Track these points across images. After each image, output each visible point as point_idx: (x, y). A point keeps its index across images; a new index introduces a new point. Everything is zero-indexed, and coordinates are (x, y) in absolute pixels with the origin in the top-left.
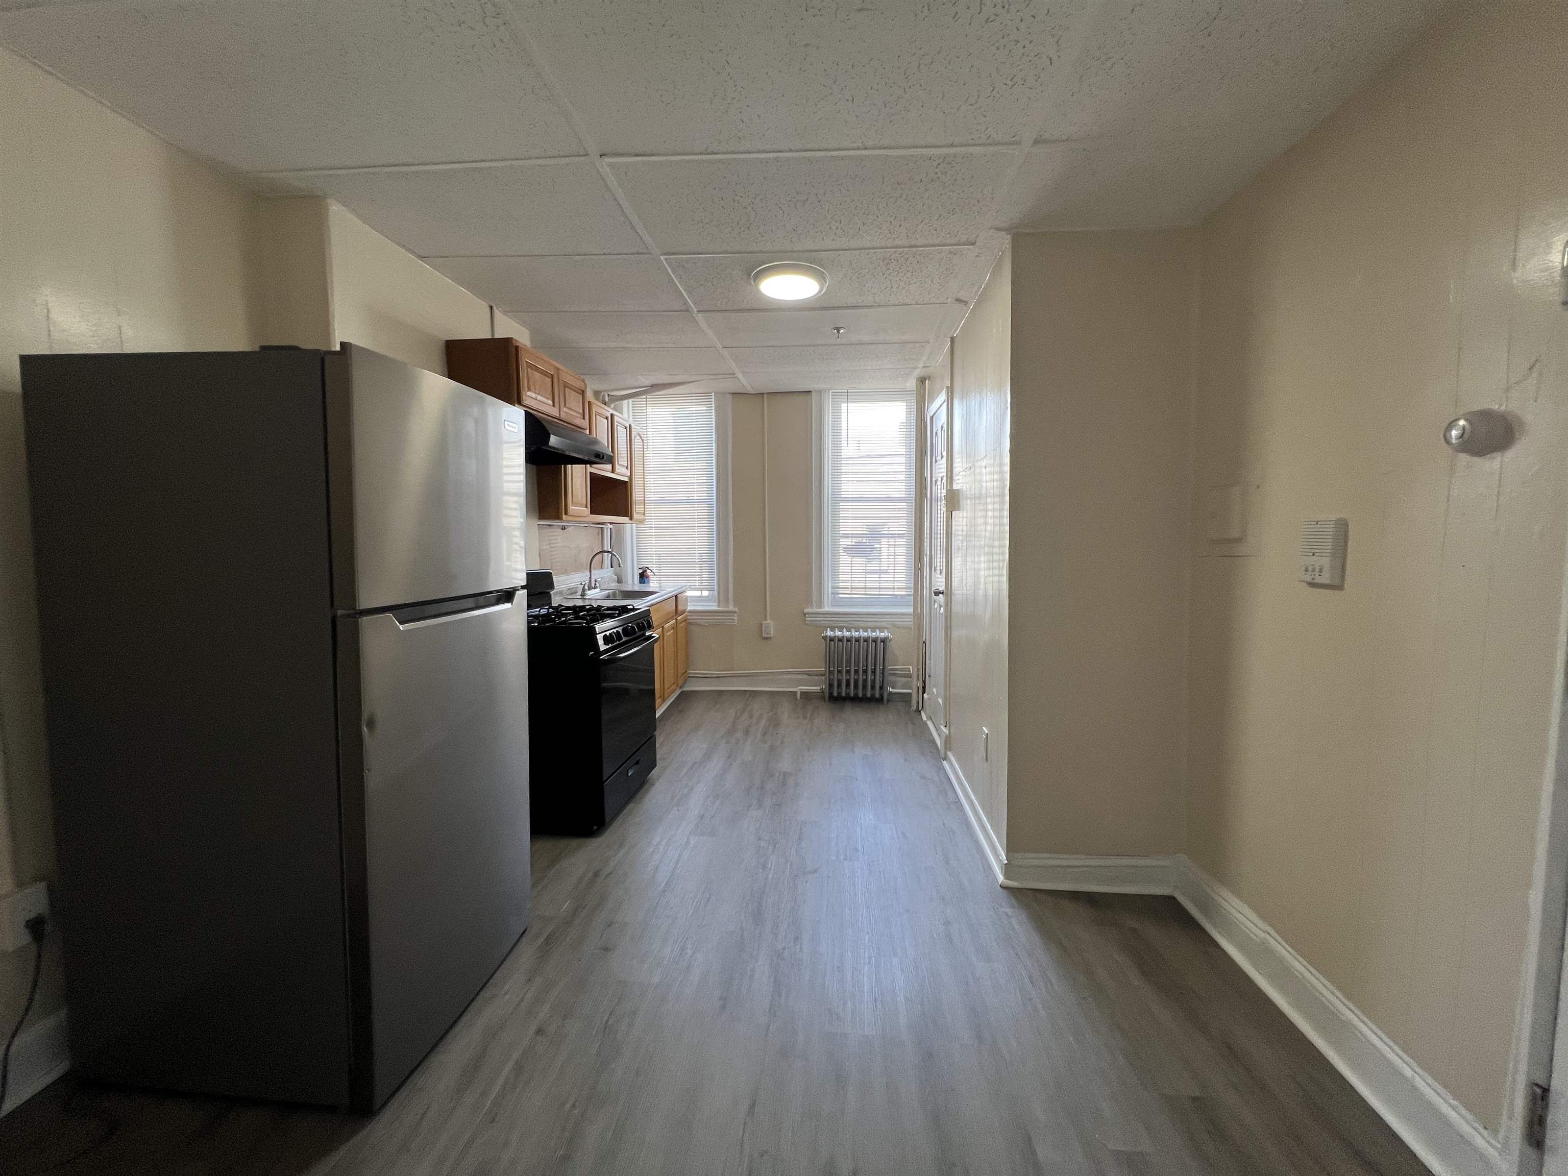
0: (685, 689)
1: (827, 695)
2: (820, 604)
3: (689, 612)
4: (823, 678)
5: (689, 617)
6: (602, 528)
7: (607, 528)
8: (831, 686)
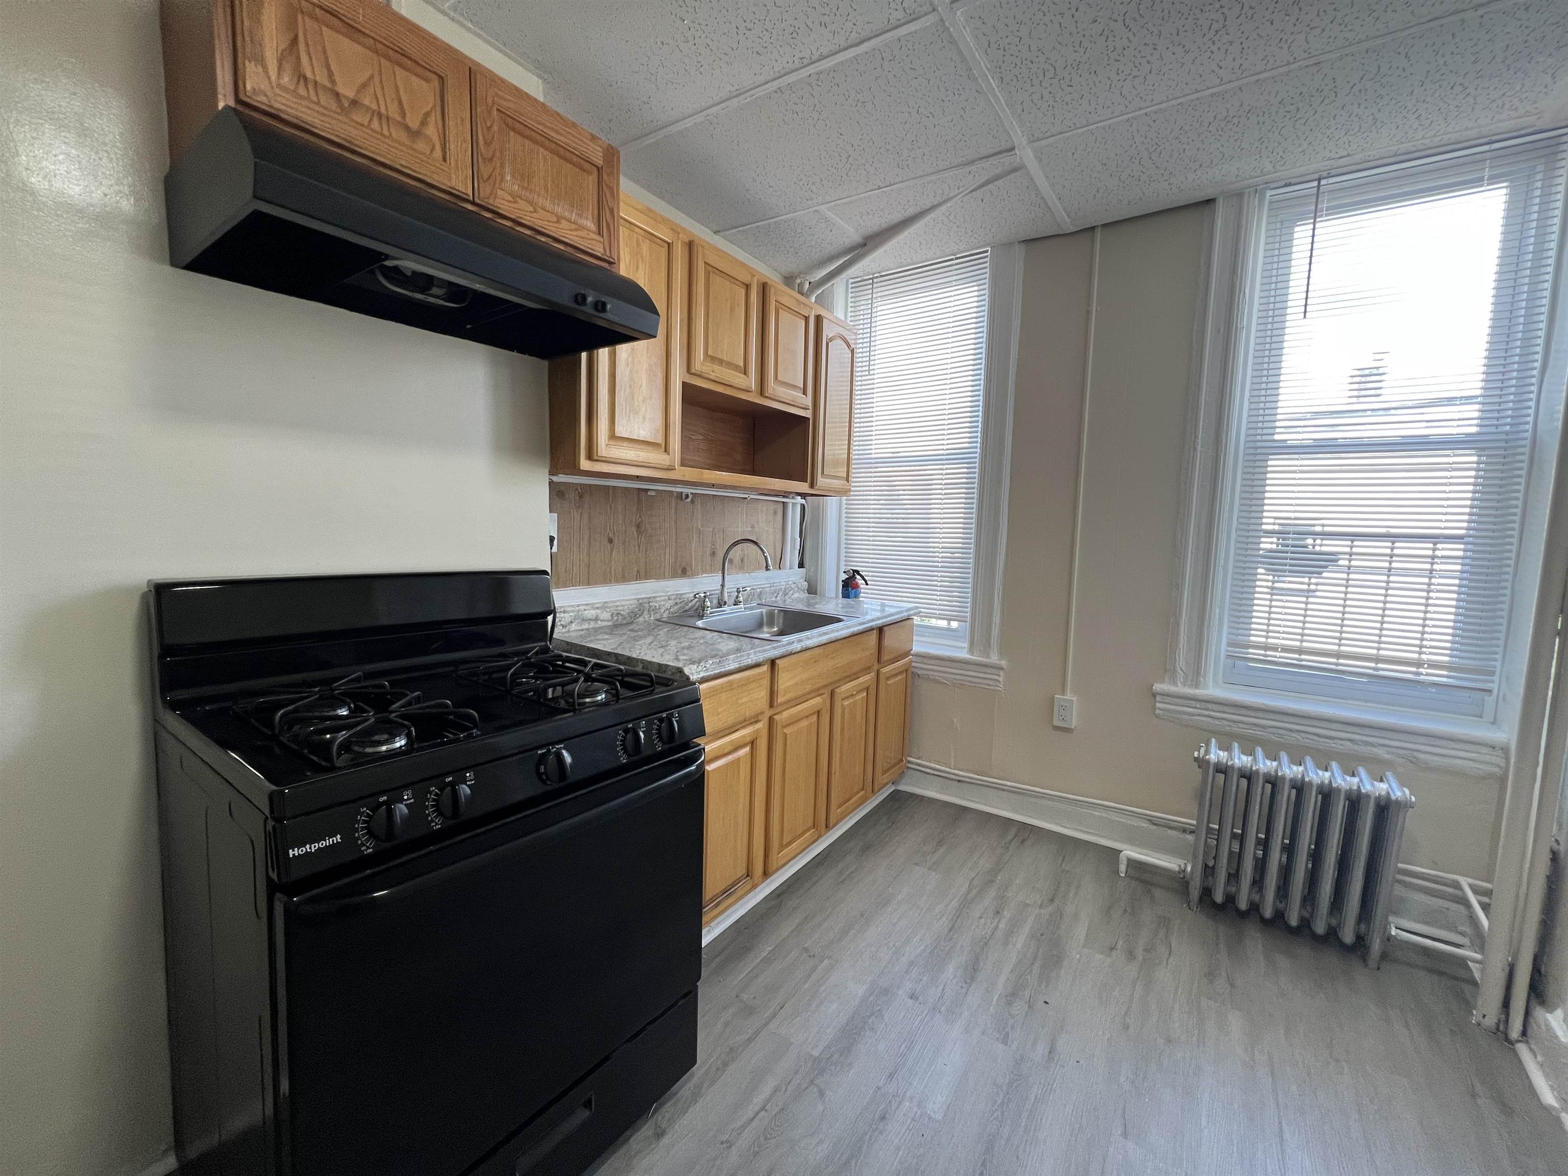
0: (902, 787)
1: (1195, 894)
2: (1196, 675)
3: (917, 655)
4: (1190, 838)
5: (913, 664)
6: (783, 502)
7: (794, 504)
8: (1209, 871)
